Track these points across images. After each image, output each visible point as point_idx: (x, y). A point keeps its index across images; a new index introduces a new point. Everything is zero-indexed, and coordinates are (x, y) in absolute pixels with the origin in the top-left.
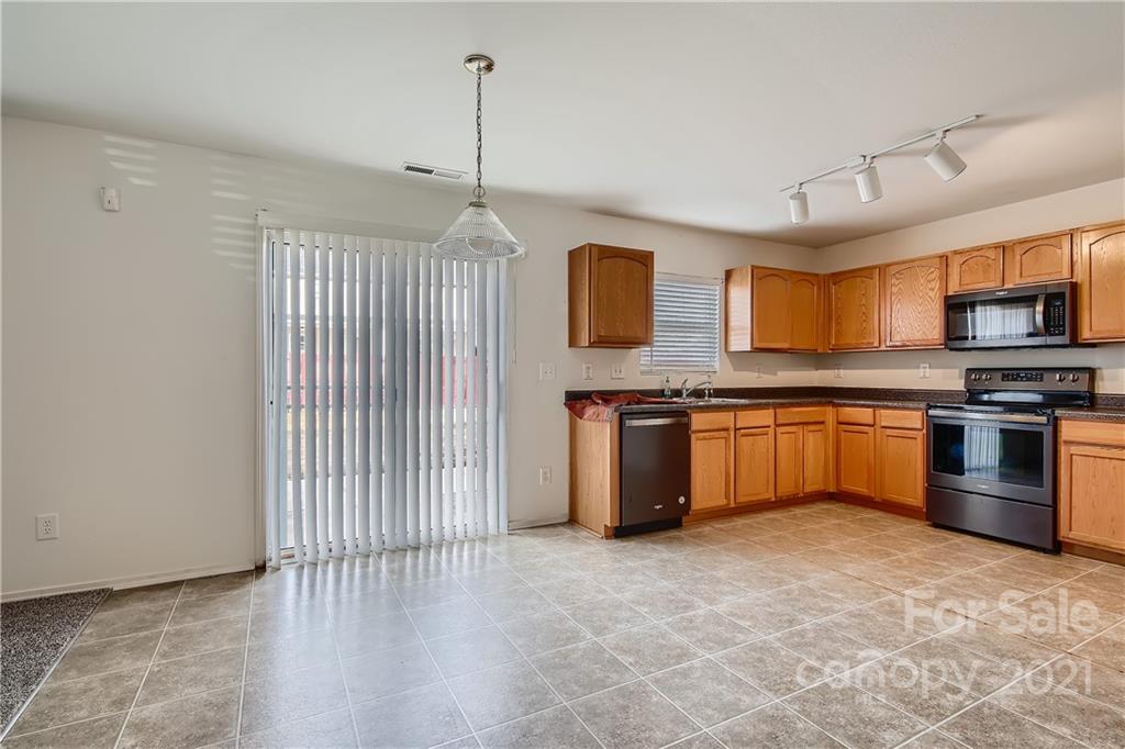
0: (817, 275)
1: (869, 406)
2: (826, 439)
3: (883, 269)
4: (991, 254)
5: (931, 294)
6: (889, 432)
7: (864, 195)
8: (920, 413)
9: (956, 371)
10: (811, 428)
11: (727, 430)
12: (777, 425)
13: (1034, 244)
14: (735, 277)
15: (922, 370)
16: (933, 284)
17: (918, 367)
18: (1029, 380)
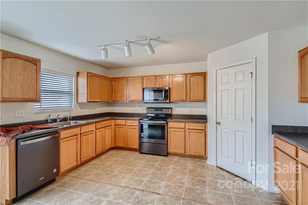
0: (108, 78)
1: (124, 120)
2: (112, 130)
3: (127, 78)
4: (153, 78)
5: (140, 87)
6: (129, 127)
7: (127, 55)
8: (137, 121)
9: (144, 108)
10: (107, 128)
11: (77, 135)
12: (96, 129)
13: (162, 77)
14: (80, 75)
15: (136, 108)
16: (140, 84)
17: (135, 107)
18: (160, 111)
